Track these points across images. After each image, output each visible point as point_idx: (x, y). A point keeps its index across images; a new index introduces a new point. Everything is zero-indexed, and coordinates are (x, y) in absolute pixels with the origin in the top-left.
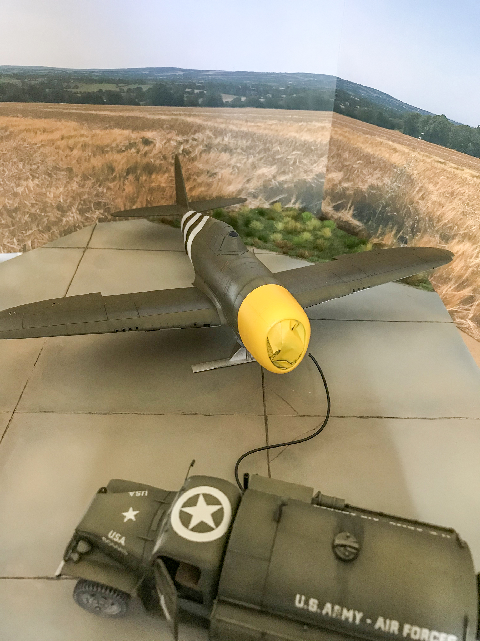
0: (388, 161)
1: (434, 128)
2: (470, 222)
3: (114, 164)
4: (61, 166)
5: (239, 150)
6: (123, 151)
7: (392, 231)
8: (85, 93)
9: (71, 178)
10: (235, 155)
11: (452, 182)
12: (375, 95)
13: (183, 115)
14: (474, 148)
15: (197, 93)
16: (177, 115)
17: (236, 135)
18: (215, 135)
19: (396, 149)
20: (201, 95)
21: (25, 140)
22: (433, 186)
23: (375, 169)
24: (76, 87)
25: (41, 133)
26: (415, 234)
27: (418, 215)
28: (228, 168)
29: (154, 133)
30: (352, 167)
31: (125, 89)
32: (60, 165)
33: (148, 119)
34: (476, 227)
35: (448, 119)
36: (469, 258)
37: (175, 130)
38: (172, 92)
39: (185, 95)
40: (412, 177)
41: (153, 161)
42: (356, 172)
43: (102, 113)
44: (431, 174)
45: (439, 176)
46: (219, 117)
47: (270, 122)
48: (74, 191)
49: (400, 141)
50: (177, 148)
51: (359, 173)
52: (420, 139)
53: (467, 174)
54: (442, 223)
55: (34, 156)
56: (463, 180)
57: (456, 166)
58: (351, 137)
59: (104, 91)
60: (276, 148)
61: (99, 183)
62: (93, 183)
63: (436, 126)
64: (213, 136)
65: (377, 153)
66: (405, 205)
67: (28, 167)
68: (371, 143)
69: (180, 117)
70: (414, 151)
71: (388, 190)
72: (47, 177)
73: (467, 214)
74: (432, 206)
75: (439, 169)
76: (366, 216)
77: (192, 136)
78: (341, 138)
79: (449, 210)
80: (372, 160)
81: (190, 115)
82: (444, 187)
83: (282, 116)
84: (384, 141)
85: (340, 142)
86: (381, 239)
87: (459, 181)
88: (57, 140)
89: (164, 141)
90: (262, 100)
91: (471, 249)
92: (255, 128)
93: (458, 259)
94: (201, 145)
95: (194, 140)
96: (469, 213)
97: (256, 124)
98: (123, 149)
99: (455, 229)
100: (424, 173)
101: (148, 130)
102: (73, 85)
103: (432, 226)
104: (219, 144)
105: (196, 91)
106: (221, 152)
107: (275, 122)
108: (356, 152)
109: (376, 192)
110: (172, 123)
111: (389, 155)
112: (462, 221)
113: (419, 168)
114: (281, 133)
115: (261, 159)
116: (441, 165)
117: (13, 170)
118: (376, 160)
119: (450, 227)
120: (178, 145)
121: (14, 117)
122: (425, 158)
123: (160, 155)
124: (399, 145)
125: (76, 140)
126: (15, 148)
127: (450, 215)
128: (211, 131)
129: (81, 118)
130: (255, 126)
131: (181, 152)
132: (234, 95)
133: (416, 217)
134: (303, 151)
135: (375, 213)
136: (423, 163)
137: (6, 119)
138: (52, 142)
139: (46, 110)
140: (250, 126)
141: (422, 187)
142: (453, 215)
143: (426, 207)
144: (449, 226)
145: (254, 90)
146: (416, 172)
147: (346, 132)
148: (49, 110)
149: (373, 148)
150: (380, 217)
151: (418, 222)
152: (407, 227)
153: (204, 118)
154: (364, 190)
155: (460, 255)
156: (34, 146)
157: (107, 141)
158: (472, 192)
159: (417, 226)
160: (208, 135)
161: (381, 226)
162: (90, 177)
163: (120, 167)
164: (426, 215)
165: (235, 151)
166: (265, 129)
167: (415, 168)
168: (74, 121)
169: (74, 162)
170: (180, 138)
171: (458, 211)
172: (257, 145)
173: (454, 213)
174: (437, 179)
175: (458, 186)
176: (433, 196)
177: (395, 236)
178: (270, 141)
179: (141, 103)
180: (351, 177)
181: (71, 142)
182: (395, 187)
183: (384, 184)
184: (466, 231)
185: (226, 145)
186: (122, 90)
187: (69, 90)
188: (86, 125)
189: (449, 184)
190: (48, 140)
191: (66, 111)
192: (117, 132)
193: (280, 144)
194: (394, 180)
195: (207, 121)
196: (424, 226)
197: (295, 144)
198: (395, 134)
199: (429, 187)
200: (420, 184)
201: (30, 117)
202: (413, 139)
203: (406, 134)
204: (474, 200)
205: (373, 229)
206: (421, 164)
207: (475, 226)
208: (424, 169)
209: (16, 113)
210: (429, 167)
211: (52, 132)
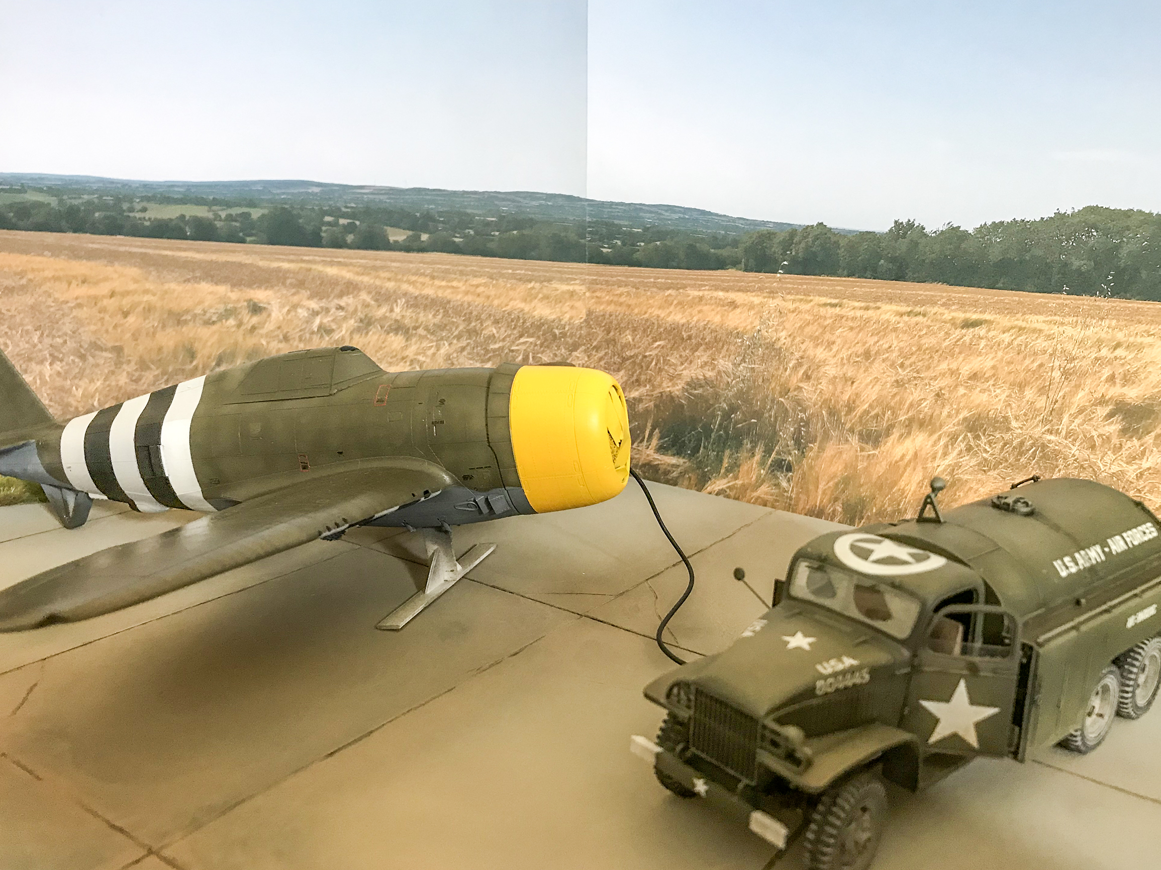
0: (721, 328)
1: (807, 248)
2: (914, 394)
3: (197, 345)
4: (104, 341)
5: (421, 331)
6: (214, 323)
7: (753, 455)
8: (156, 219)
9: (118, 364)
10: (414, 340)
11: (861, 334)
12: (676, 216)
13: (319, 262)
14: (890, 266)
15: (344, 224)
16: (309, 262)
17: (415, 303)
18: (376, 300)
19: (733, 302)
20: (351, 228)
21: (50, 296)
22: (825, 350)
23: (695, 349)
24: (144, 210)
25: (77, 285)
26: (805, 448)
27: (804, 411)
28: (402, 364)
29: (269, 293)
30: (645, 357)
31: (223, 215)
32: (102, 339)
33: (259, 268)
34: (928, 402)
35: (831, 229)
36: (930, 460)
37: (305, 288)
38: (301, 221)
39: (324, 228)
40: (777, 346)
41: (264, 343)
42: (654, 363)
43: (183, 254)
44: (817, 330)
45: (833, 329)
46: (382, 268)
47: (476, 281)
48: (121, 388)
49: (740, 286)
50: (308, 321)
51: (661, 365)
52: (780, 273)
53: (889, 314)
54: (859, 411)
55: (60, 323)
56: (883, 325)
57: (863, 304)
58: (632, 302)
59: (187, 218)
60: (490, 329)
61: (165, 377)
62: (156, 376)
63: (810, 244)
64: (373, 303)
65: (695, 319)
66: (773, 401)
67: (47, 341)
68: (679, 303)
69: (314, 267)
70: (773, 298)
71: (729, 380)
72: (77, 360)
73: (904, 384)
74: (831, 387)
75: (831, 317)
76: (690, 441)
77: (336, 301)
78: (611, 308)
79: (867, 385)
80: (685, 335)
81: (332, 264)
82: (847, 346)
83: (495, 271)
84: (706, 293)
85: (611, 315)
86: (731, 478)
87: (876, 329)
88: (104, 297)
89: (287, 308)
90: (457, 240)
91: (930, 443)
92: (449, 291)
93: (908, 470)
94: (351, 318)
95: (340, 308)
96: (909, 380)
97: (450, 284)
98: (214, 319)
99: (886, 416)
100: (799, 331)
101: (259, 287)
102: (138, 207)
103: (839, 424)
104: (385, 318)
105: (342, 221)
106: (388, 333)
107: (484, 281)
108: (647, 328)
109: (704, 392)
110: (300, 277)
111: (722, 316)
112: (898, 398)
113: (787, 325)
114: (496, 302)
115: (463, 349)
116: (833, 309)
117: (21, 344)
118: (693, 332)
119: (877, 415)
120: (311, 316)
121: (39, 255)
122: (798, 304)
123: (278, 332)
124: (740, 294)
125: (136, 298)
126: (32, 307)
127: (870, 394)
128: (369, 293)
129: (145, 261)
130: (448, 287)
131: (316, 330)
132: (409, 229)
133: (801, 415)
134: (538, 338)
135: (707, 431)
136: (795, 314)
137: (25, 258)
138: (95, 300)
139: (90, 245)
140: (440, 287)
141: (802, 358)
142: (877, 391)
143: (819, 391)
144: (873, 413)
145: (443, 222)
146: (783, 334)
147: (621, 295)
148: (95, 246)
149: (684, 313)
150: (720, 436)
151: (807, 424)
152: (785, 438)
153: (356, 269)
154: (677, 393)
155: (910, 461)
156: (64, 306)
157: (186, 304)
158: (906, 341)
159: (807, 432)
160: (364, 300)
161: (727, 452)
162: (152, 366)
163: (206, 352)
164: (821, 407)
165: (414, 332)
166: (467, 293)
167: (781, 328)
168: (135, 266)
169: (128, 335)
170: (314, 305)
171: (886, 382)
172: (453, 322)
173: (877, 388)
174: (830, 336)
175: (876, 338)
176: (827, 368)
177: (762, 463)
178: (477, 316)
179: (248, 239)
180: (643, 377)
181: (126, 302)
182: (745, 372)
183: (719, 372)
184: (910, 414)
185: (396, 321)
186: (217, 217)
187: (131, 215)
188: (153, 273)
189: (855, 338)
190: (89, 297)
191: (122, 249)
192: (205, 287)
193: (496, 322)
194: (739, 359)
195: (363, 274)
196: (822, 428)
197: (523, 323)
198: (728, 276)
199: (815, 355)
200: (796, 353)
201: (63, 257)
202: (767, 278)
203: (751, 271)
204: (912, 354)
205: (710, 462)
206: (792, 316)
207: (925, 399)
208: (799, 325)
209: (43, 249)
210: (808, 317)
211: (96, 283)
